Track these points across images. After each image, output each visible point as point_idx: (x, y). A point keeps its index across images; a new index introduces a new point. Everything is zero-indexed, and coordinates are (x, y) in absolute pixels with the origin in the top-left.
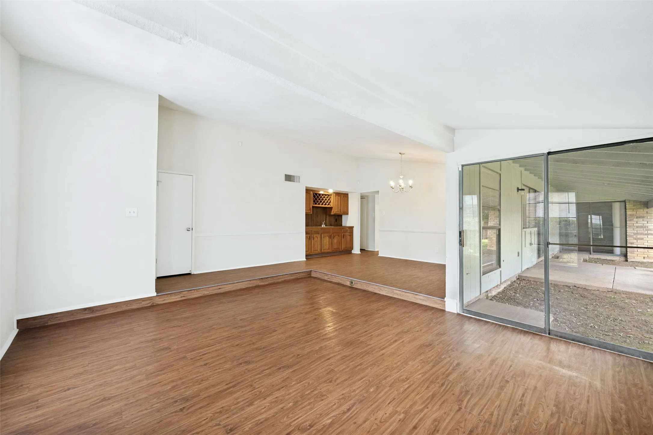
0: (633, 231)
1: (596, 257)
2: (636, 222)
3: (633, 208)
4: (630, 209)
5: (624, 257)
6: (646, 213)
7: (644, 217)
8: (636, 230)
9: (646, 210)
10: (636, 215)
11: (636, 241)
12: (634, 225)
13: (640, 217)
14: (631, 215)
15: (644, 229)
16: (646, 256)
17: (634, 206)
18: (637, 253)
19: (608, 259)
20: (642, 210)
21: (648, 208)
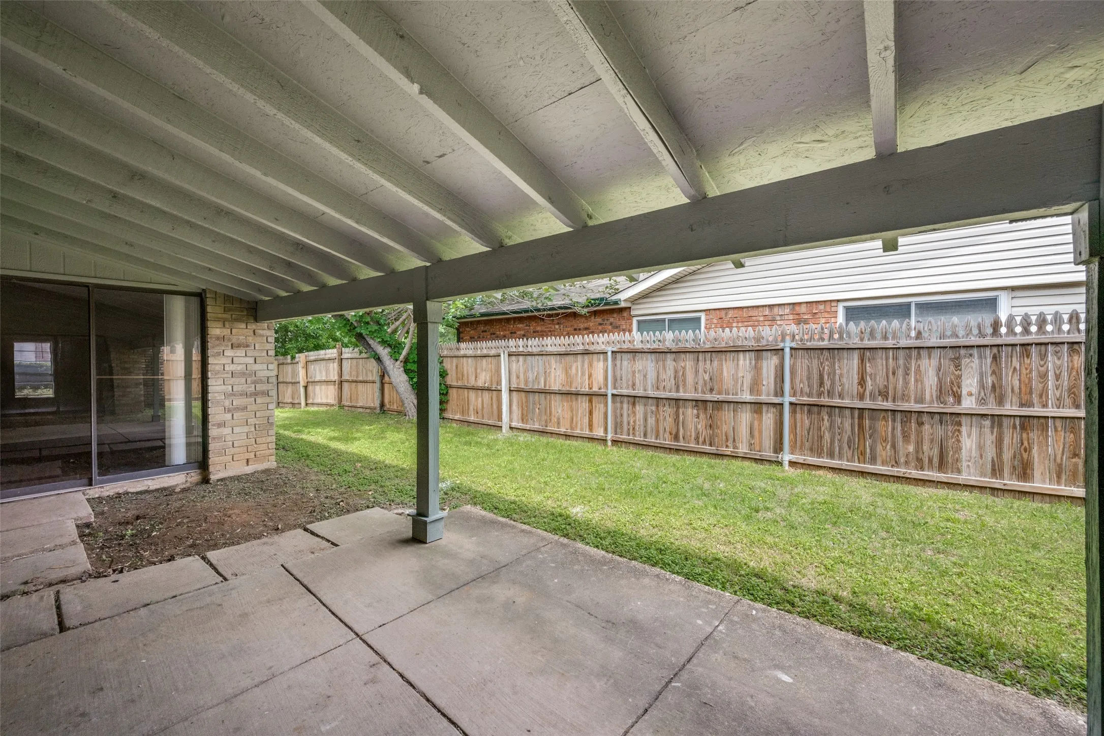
0: (224, 387)
1: (111, 493)
2: (230, 361)
3: (225, 316)
4: (217, 320)
5: (198, 471)
6: (252, 333)
7: (247, 346)
8: (231, 382)
9: (252, 326)
10: (229, 340)
11: (229, 416)
12: (227, 368)
13: (239, 346)
14: (218, 338)
15: (249, 380)
16: (252, 455)
17: (226, 310)
18: (233, 451)
19: (151, 488)
20: (243, 326)
21: (256, 320)
